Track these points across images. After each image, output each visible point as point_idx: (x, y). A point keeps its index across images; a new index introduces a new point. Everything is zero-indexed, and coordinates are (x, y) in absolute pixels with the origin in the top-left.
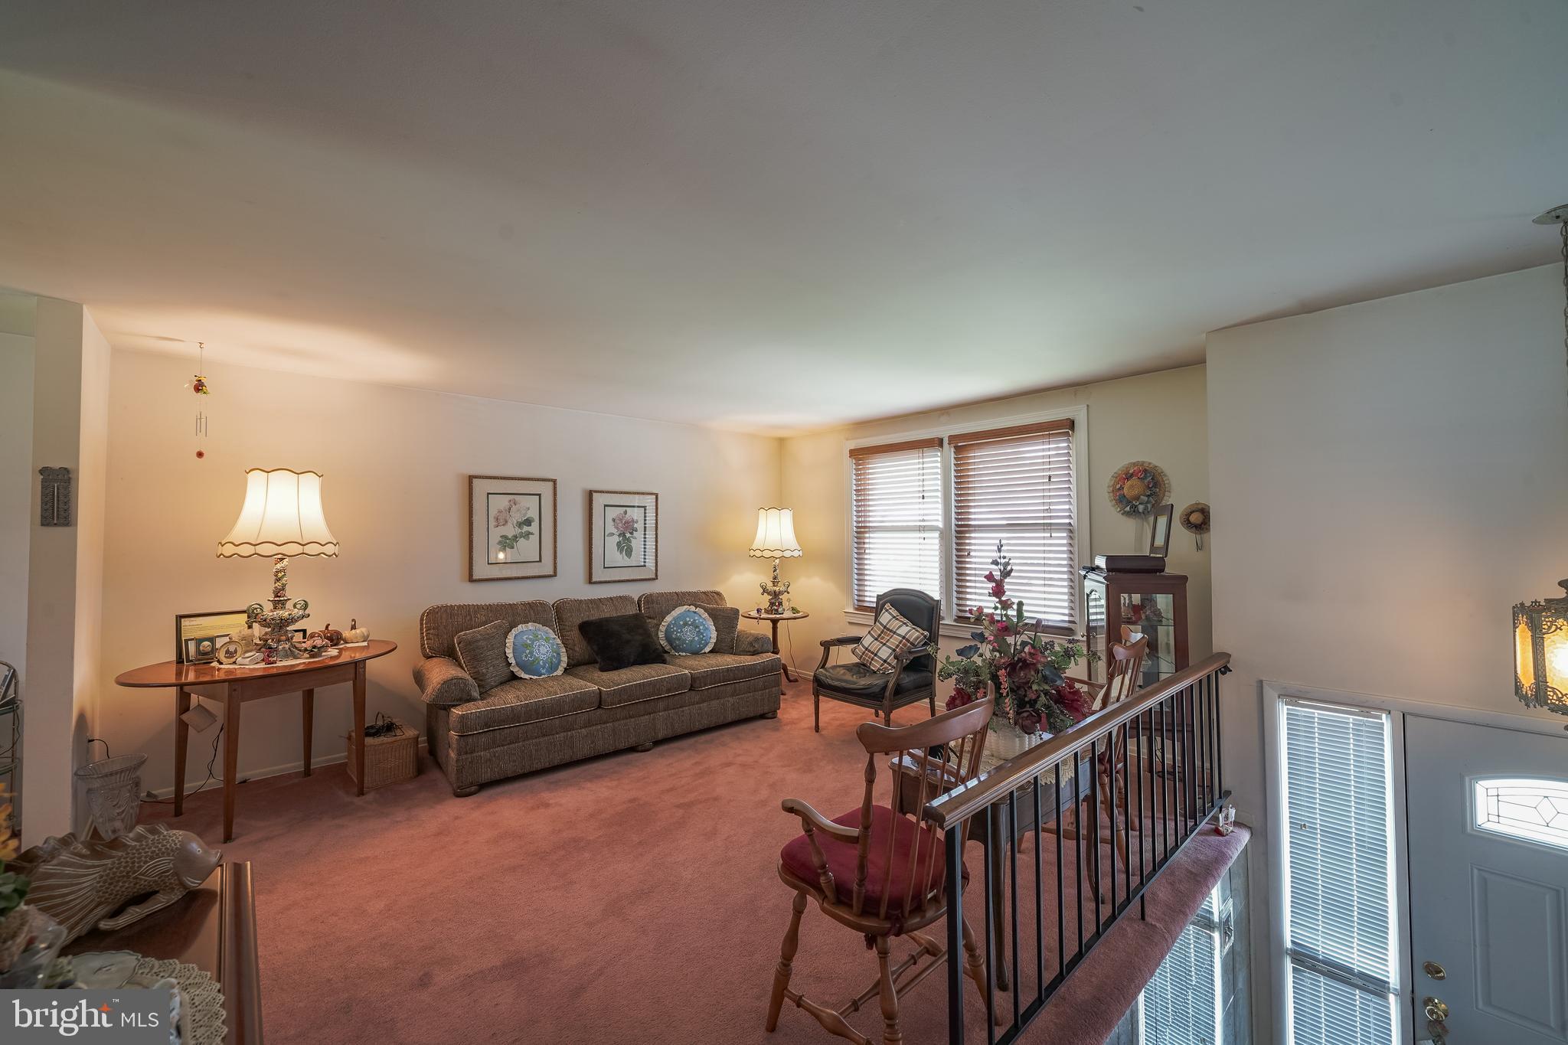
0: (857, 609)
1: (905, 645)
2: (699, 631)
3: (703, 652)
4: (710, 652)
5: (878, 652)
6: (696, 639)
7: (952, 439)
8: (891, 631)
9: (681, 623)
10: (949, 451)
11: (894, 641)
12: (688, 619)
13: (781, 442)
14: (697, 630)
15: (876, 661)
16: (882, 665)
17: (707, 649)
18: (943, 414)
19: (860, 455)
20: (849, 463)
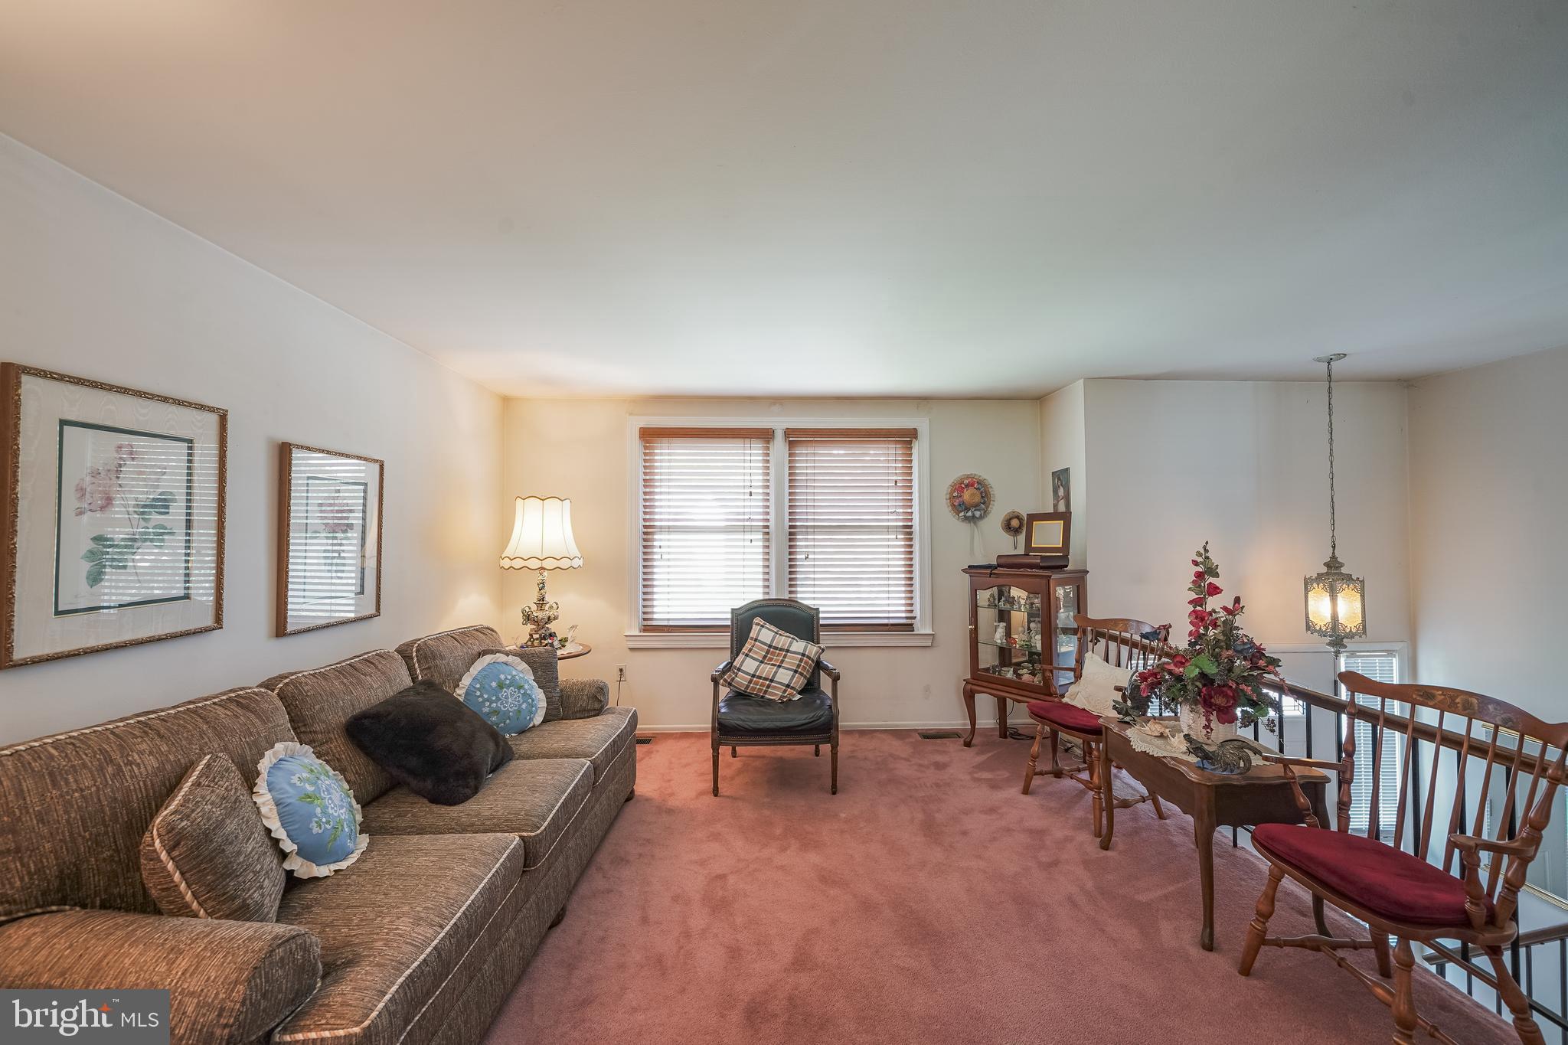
0: (644, 631)
1: (806, 663)
2: (525, 693)
3: (531, 725)
4: (545, 721)
5: (774, 676)
6: (524, 706)
7: (788, 433)
8: (781, 650)
9: (494, 684)
10: (779, 445)
11: (792, 661)
12: (502, 677)
13: (507, 402)
14: (522, 691)
15: (774, 688)
16: (785, 691)
17: (538, 719)
18: (775, 404)
19: (650, 436)
20: (634, 444)
